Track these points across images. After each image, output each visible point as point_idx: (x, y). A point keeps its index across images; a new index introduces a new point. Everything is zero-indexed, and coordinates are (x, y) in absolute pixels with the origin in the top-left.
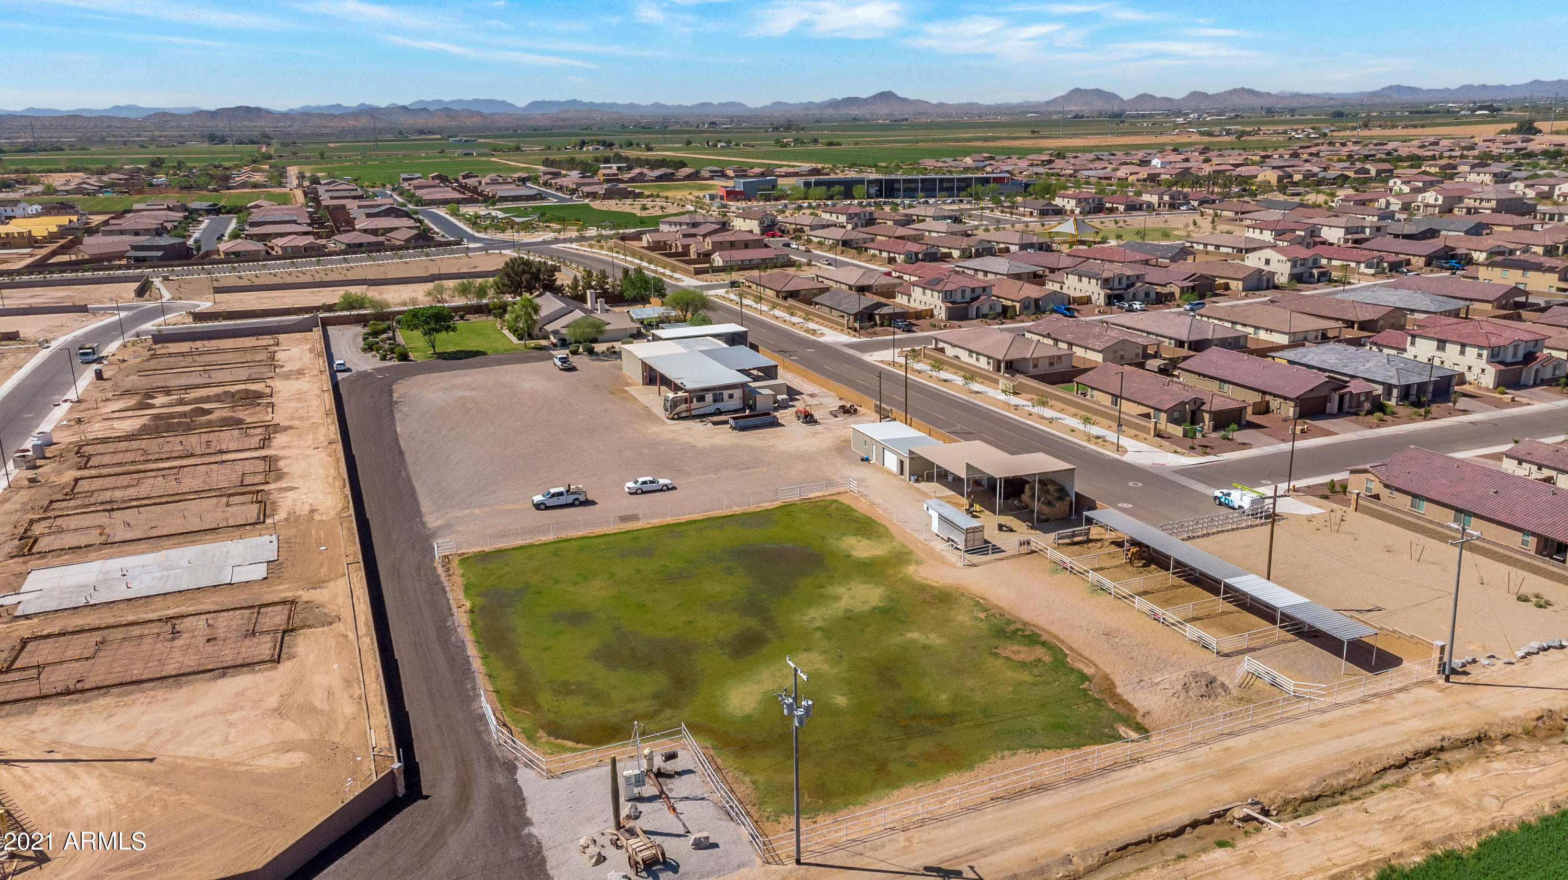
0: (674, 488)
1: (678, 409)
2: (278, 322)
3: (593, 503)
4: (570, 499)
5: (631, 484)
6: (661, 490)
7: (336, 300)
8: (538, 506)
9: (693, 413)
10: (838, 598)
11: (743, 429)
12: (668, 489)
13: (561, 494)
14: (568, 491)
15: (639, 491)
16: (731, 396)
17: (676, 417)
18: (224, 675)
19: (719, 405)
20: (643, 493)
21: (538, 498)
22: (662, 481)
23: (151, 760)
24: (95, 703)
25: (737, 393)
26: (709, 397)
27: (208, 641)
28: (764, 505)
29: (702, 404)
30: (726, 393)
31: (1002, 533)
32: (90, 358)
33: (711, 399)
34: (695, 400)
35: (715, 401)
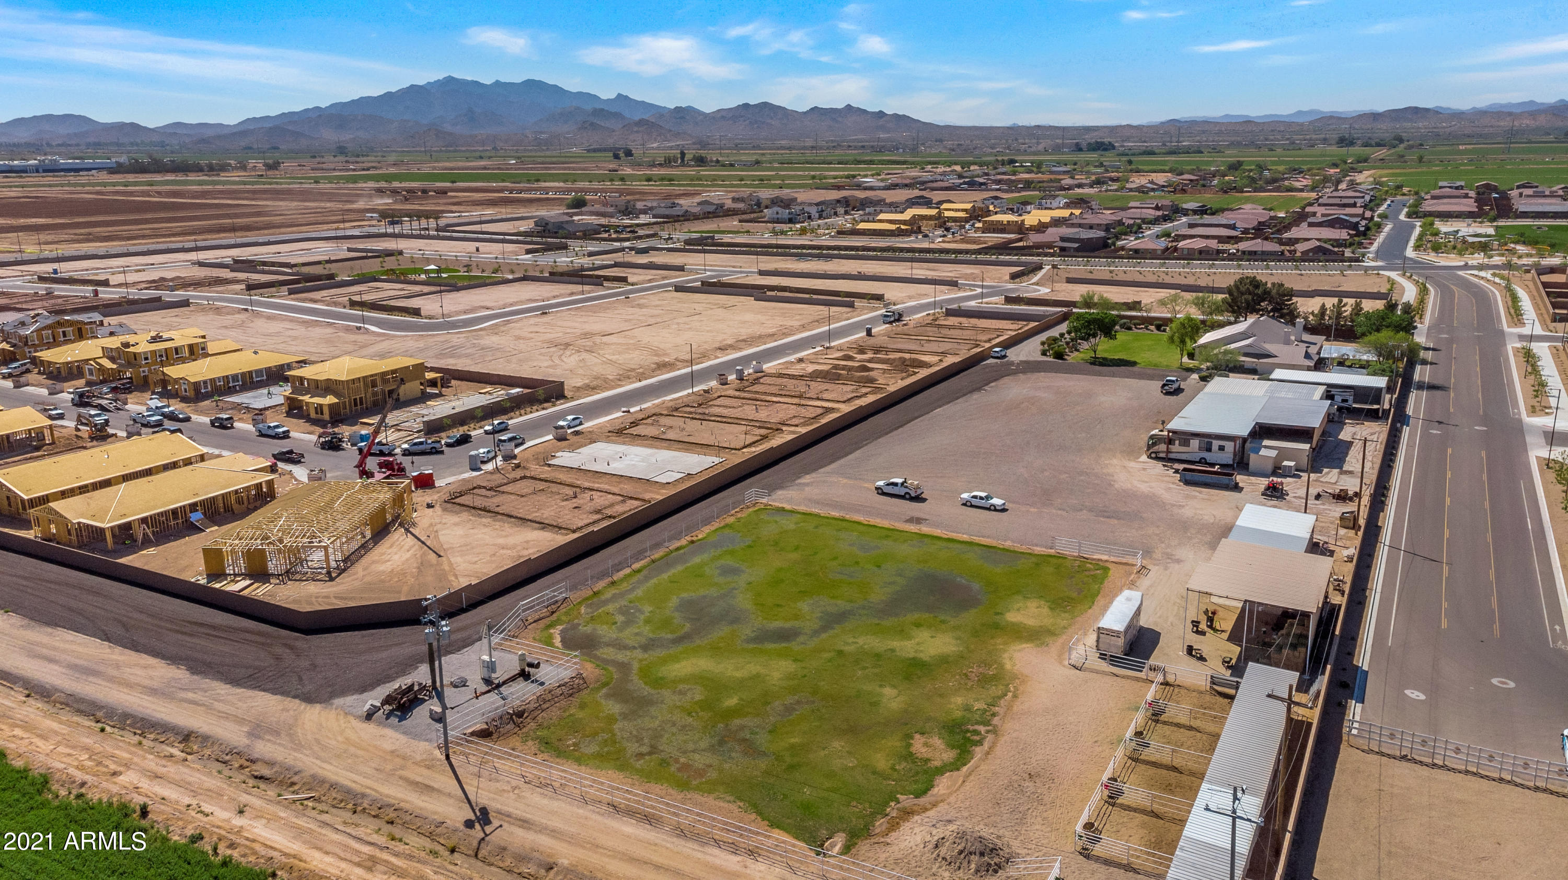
0: (1004, 510)
1: (1156, 448)
3: (924, 500)
4: (902, 491)
5: (965, 496)
6: (989, 509)
7: (1077, 298)
8: (880, 491)
9: (1172, 456)
10: (909, 638)
12: (996, 510)
13: (895, 484)
14: (902, 484)
15: (969, 504)
16: (1222, 448)
17: (1153, 455)
18: (543, 529)
19: (1200, 454)
20: (972, 506)
21: (881, 483)
22: (997, 501)
23: (440, 556)
25: (1229, 446)
26: (1195, 443)
27: (576, 508)
28: (1039, 549)
29: (1183, 448)
30: (1216, 444)
32: (888, 319)
33: (1197, 446)
34: (1177, 442)
35: (1201, 449)
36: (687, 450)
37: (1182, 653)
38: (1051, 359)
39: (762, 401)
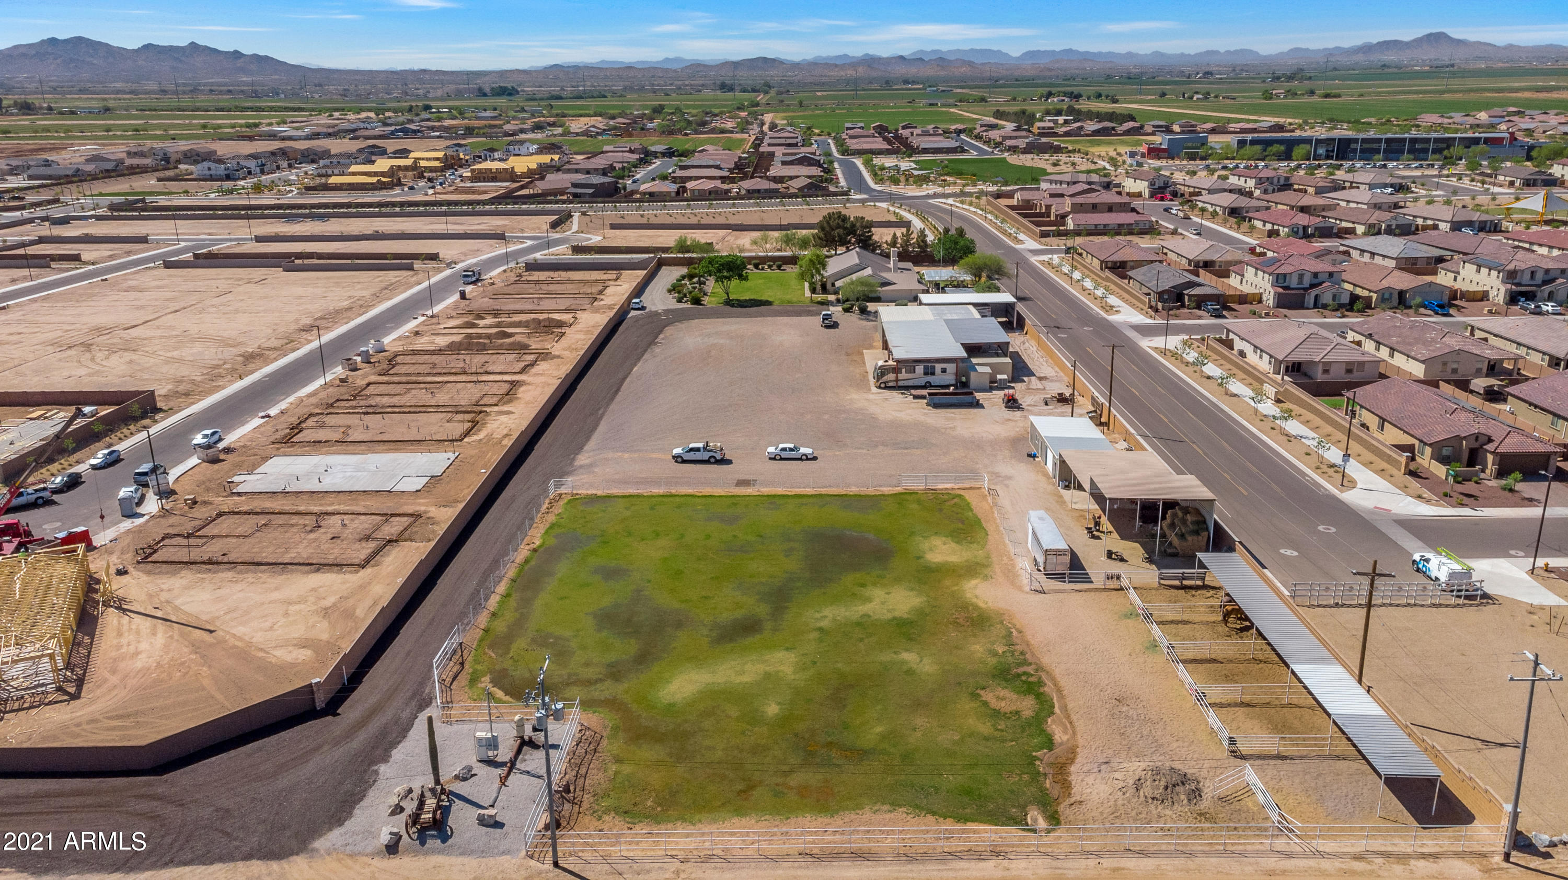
0: (815, 458)
1: (885, 378)
2: (629, 259)
3: (729, 462)
4: (706, 455)
5: (771, 449)
6: (800, 459)
8: (678, 459)
9: (900, 384)
10: (869, 600)
11: (936, 406)
12: (808, 459)
13: (698, 450)
14: (705, 449)
15: (778, 457)
16: (944, 371)
17: (883, 385)
18: (318, 570)
19: (930, 378)
20: (781, 459)
21: (678, 451)
22: (803, 450)
23: (211, 632)
24: (221, 575)
25: (951, 368)
26: (920, 369)
27: (333, 538)
28: (885, 489)
29: (910, 376)
30: (938, 367)
31: (1109, 561)
32: (470, 279)
33: (922, 371)
34: (904, 370)
35: (926, 374)
36: (396, 450)
37: (1104, 558)
38: (689, 305)
39: (424, 383)
